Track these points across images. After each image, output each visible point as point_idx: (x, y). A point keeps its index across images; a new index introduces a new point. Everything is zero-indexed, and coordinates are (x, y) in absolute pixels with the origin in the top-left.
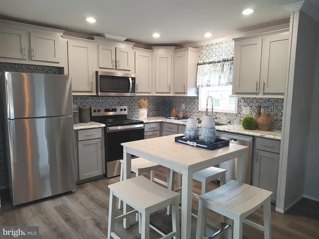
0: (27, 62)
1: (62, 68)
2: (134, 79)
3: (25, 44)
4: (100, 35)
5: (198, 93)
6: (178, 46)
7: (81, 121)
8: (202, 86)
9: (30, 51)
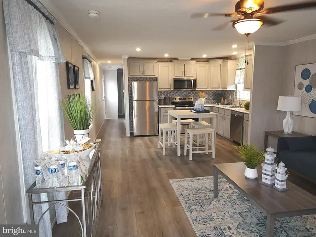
0: (142, 76)
1: (157, 78)
2: (194, 81)
3: (141, 68)
4: (176, 59)
5: (236, 88)
6: (226, 58)
7: (165, 104)
8: (239, 83)
9: (143, 71)
